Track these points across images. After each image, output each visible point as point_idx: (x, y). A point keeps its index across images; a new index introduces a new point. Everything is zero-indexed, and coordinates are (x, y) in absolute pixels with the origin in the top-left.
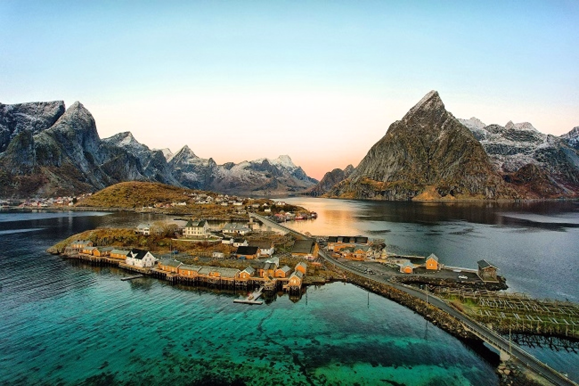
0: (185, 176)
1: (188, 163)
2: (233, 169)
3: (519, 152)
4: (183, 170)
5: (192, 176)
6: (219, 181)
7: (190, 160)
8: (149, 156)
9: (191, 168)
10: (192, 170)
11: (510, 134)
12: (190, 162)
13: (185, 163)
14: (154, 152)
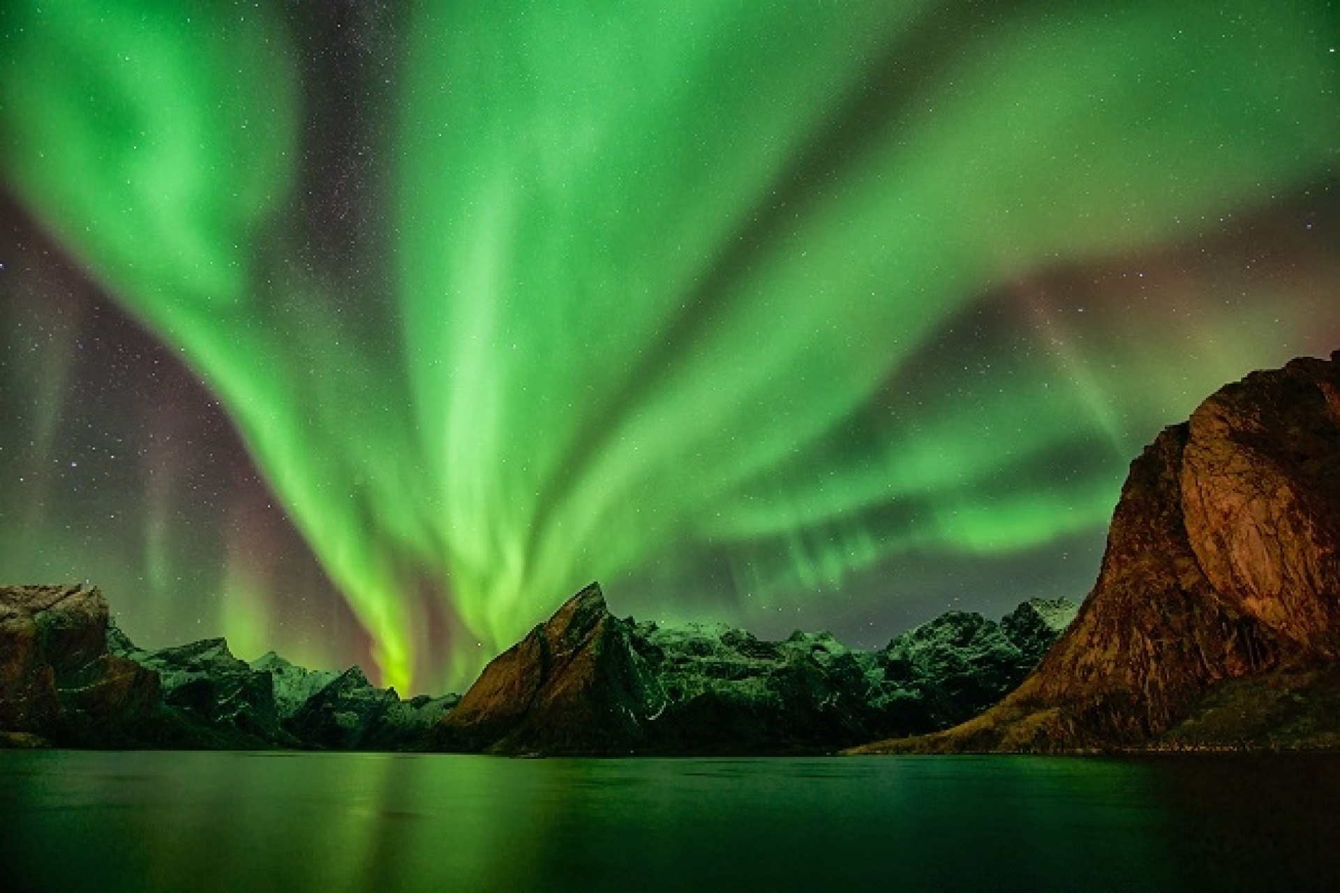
0: (335, 719)
1: (350, 696)
2: (426, 708)
3: (752, 675)
4: (335, 709)
5: (347, 718)
7: (357, 690)
8: (242, 681)
9: (352, 705)
10: (353, 709)
11: (748, 647)
12: (354, 694)
13: (345, 695)
14: (257, 673)
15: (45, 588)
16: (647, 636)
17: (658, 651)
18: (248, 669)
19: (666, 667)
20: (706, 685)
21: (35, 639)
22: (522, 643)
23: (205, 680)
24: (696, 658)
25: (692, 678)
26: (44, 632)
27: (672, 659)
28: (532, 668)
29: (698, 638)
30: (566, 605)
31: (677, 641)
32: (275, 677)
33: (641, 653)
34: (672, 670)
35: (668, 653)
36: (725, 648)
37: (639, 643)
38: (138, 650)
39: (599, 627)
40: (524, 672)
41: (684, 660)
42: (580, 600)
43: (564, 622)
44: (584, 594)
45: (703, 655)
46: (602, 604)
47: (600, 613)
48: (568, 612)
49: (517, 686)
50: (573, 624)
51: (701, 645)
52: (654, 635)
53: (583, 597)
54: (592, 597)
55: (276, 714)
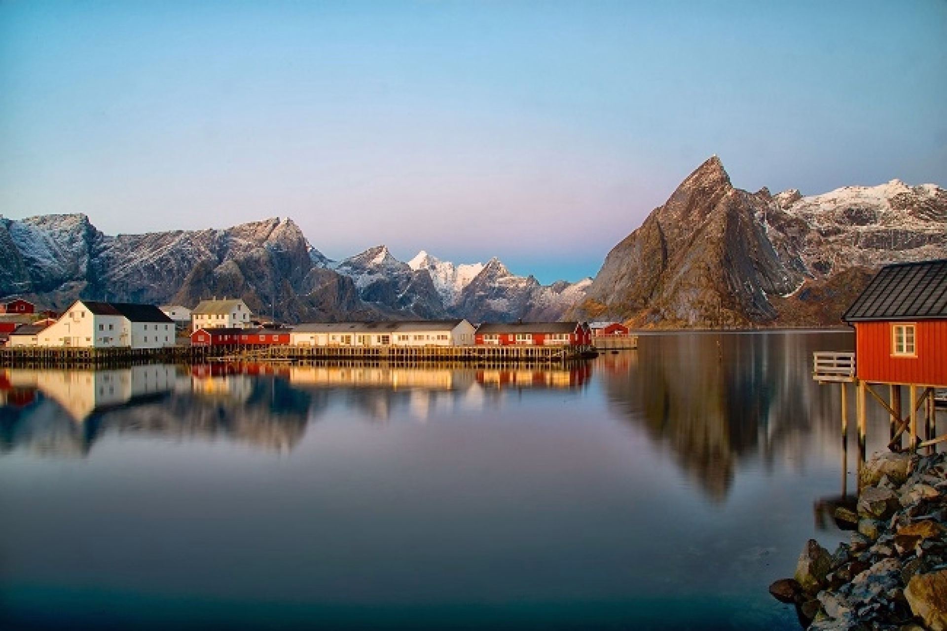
0: (489, 305)
1: (497, 285)
2: (567, 292)
3: (930, 242)
4: (487, 297)
5: (499, 304)
6: (540, 311)
7: (501, 280)
8: (409, 279)
9: (500, 292)
10: (501, 296)
11: (928, 209)
12: (500, 283)
13: (492, 285)
14: (417, 271)
15: (260, 224)
16: (787, 208)
17: (801, 224)
18: (410, 269)
19: (810, 242)
20: (861, 257)
21: (271, 261)
22: (641, 229)
23: (383, 281)
24: (852, 228)
25: (845, 250)
26: (273, 256)
27: (819, 231)
28: (654, 252)
29: (856, 205)
30: (682, 185)
31: (828, 209)
32: (432, 274)
33: (780, 229)
34: (819, 244)
35: (815, 224)
36: (895, 213)
37: (774, 218)
38: (330, 261)
39: (721, 207)
40: (646, 258)
41: (837, 232)
42: (697, 179)
43: (682, 203)
44: (702, 171)
45: (863, 222)
46: (725, 180)
47: (722, 189)
48: (685, 193)
49: (640, 272)
50: (692, 204)
51: (859, 212)
52: (797, 206)
53: (700, 176)
54: (711, 173)
55: (442, 304)
